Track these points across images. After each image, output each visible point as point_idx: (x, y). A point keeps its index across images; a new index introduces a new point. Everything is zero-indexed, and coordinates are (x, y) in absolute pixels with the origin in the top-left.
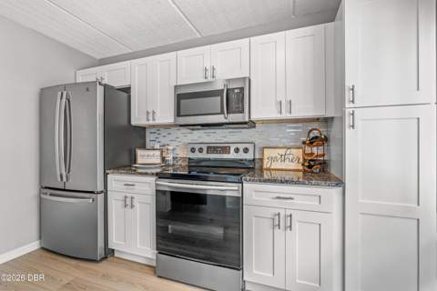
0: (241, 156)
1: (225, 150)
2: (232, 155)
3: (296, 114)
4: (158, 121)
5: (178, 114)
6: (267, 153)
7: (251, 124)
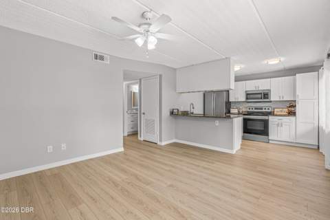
0: (267, 110)
1: (262, 109)
2: (264, 110)
3: (285, 99)
4: (239, 100)
5: (247, 99)
6: (276, 110)
7: (271, 102)
